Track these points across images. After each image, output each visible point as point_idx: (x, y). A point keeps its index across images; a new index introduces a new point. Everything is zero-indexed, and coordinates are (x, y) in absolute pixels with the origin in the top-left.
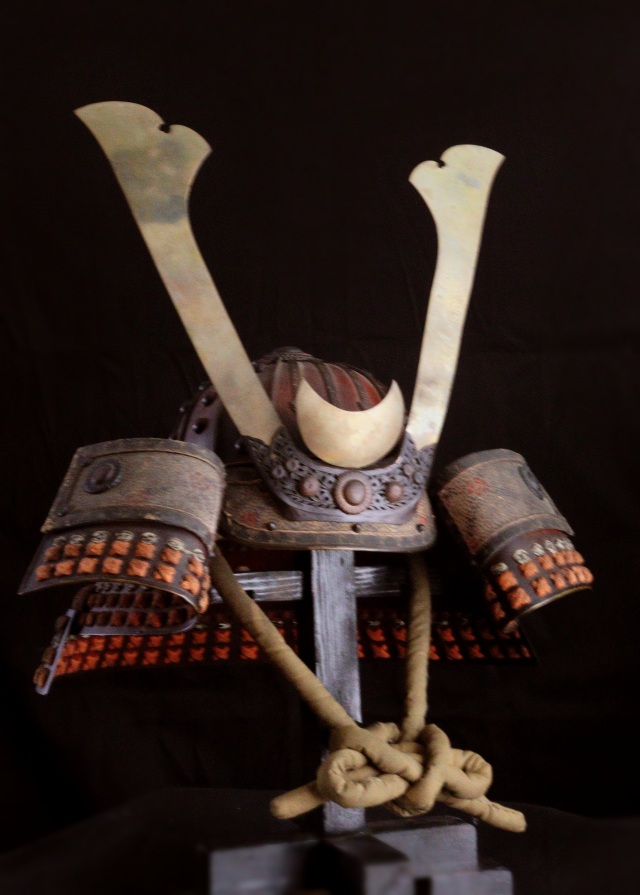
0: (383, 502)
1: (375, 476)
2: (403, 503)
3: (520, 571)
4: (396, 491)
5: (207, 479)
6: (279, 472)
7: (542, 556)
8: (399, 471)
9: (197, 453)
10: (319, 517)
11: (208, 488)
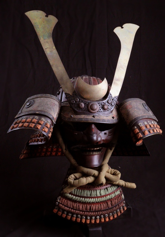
0: (102, 110)
1: (100, 103)
2: (108, 111)
3: (140, 129)
4: (106, 107)
5: (54, 104)
6: (73, 102)
7: (147, 125)
8: (107, 102)
9: (52, 97)
10: (84, 114)
11: (54, 106)
